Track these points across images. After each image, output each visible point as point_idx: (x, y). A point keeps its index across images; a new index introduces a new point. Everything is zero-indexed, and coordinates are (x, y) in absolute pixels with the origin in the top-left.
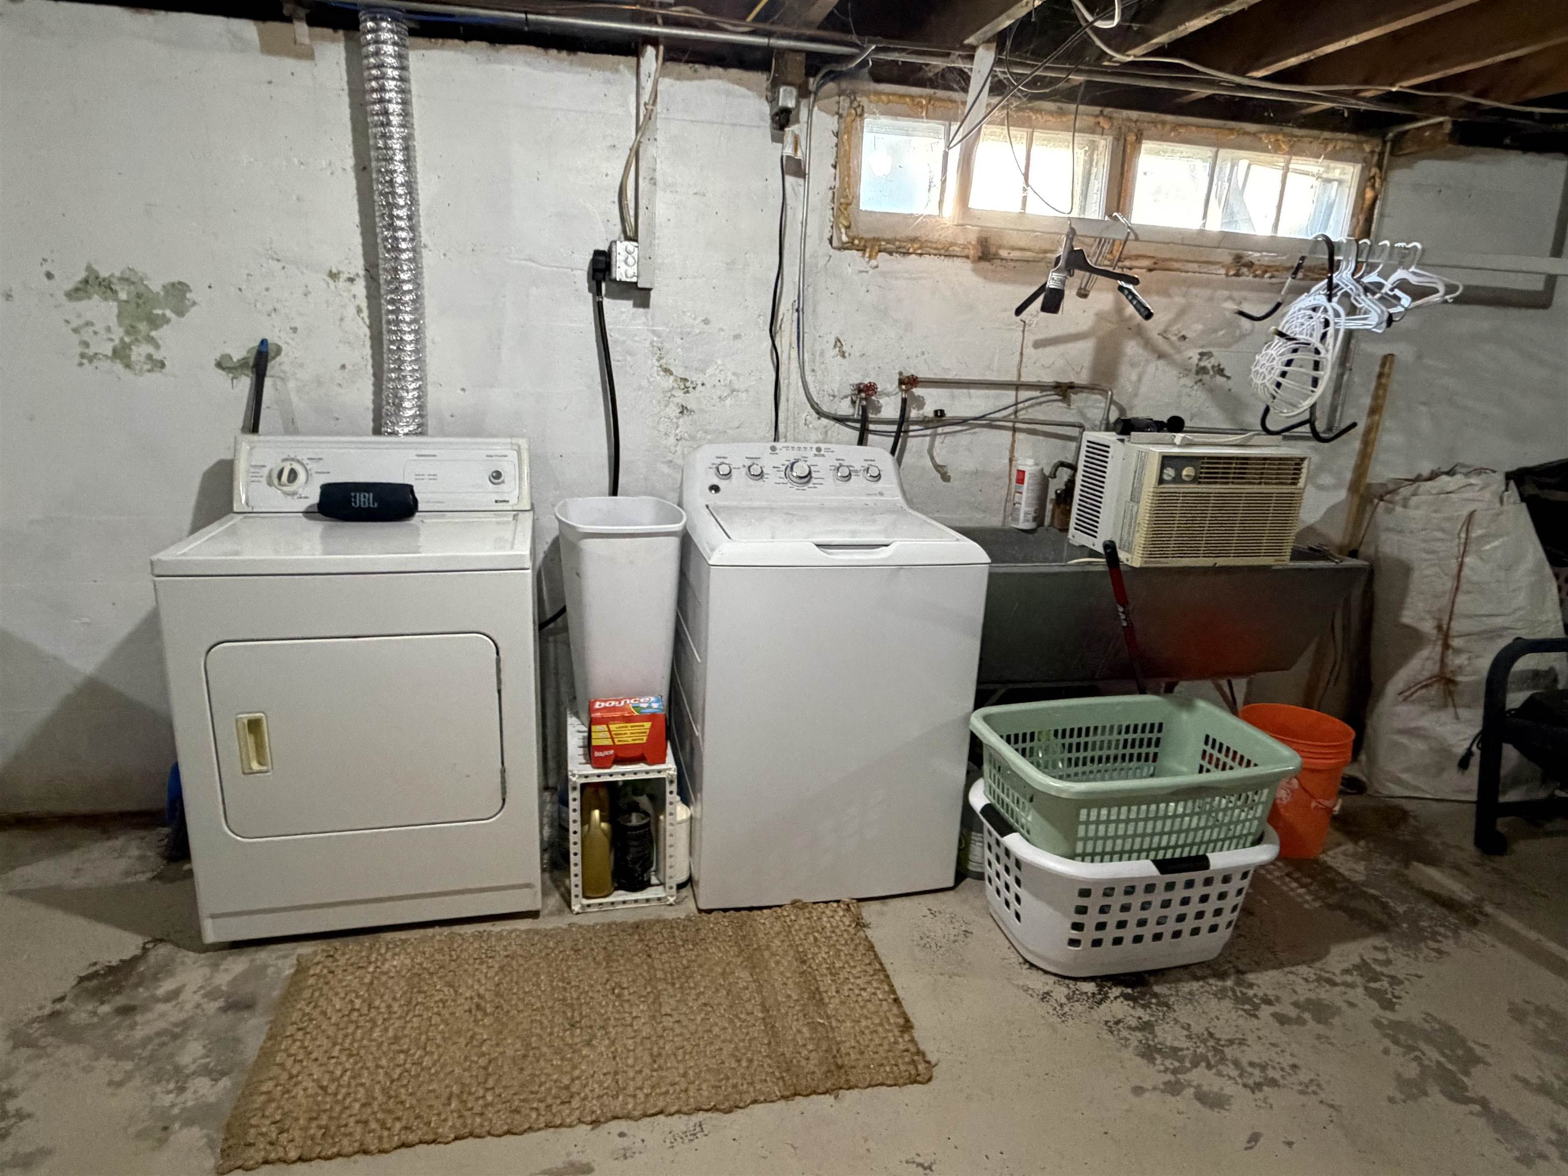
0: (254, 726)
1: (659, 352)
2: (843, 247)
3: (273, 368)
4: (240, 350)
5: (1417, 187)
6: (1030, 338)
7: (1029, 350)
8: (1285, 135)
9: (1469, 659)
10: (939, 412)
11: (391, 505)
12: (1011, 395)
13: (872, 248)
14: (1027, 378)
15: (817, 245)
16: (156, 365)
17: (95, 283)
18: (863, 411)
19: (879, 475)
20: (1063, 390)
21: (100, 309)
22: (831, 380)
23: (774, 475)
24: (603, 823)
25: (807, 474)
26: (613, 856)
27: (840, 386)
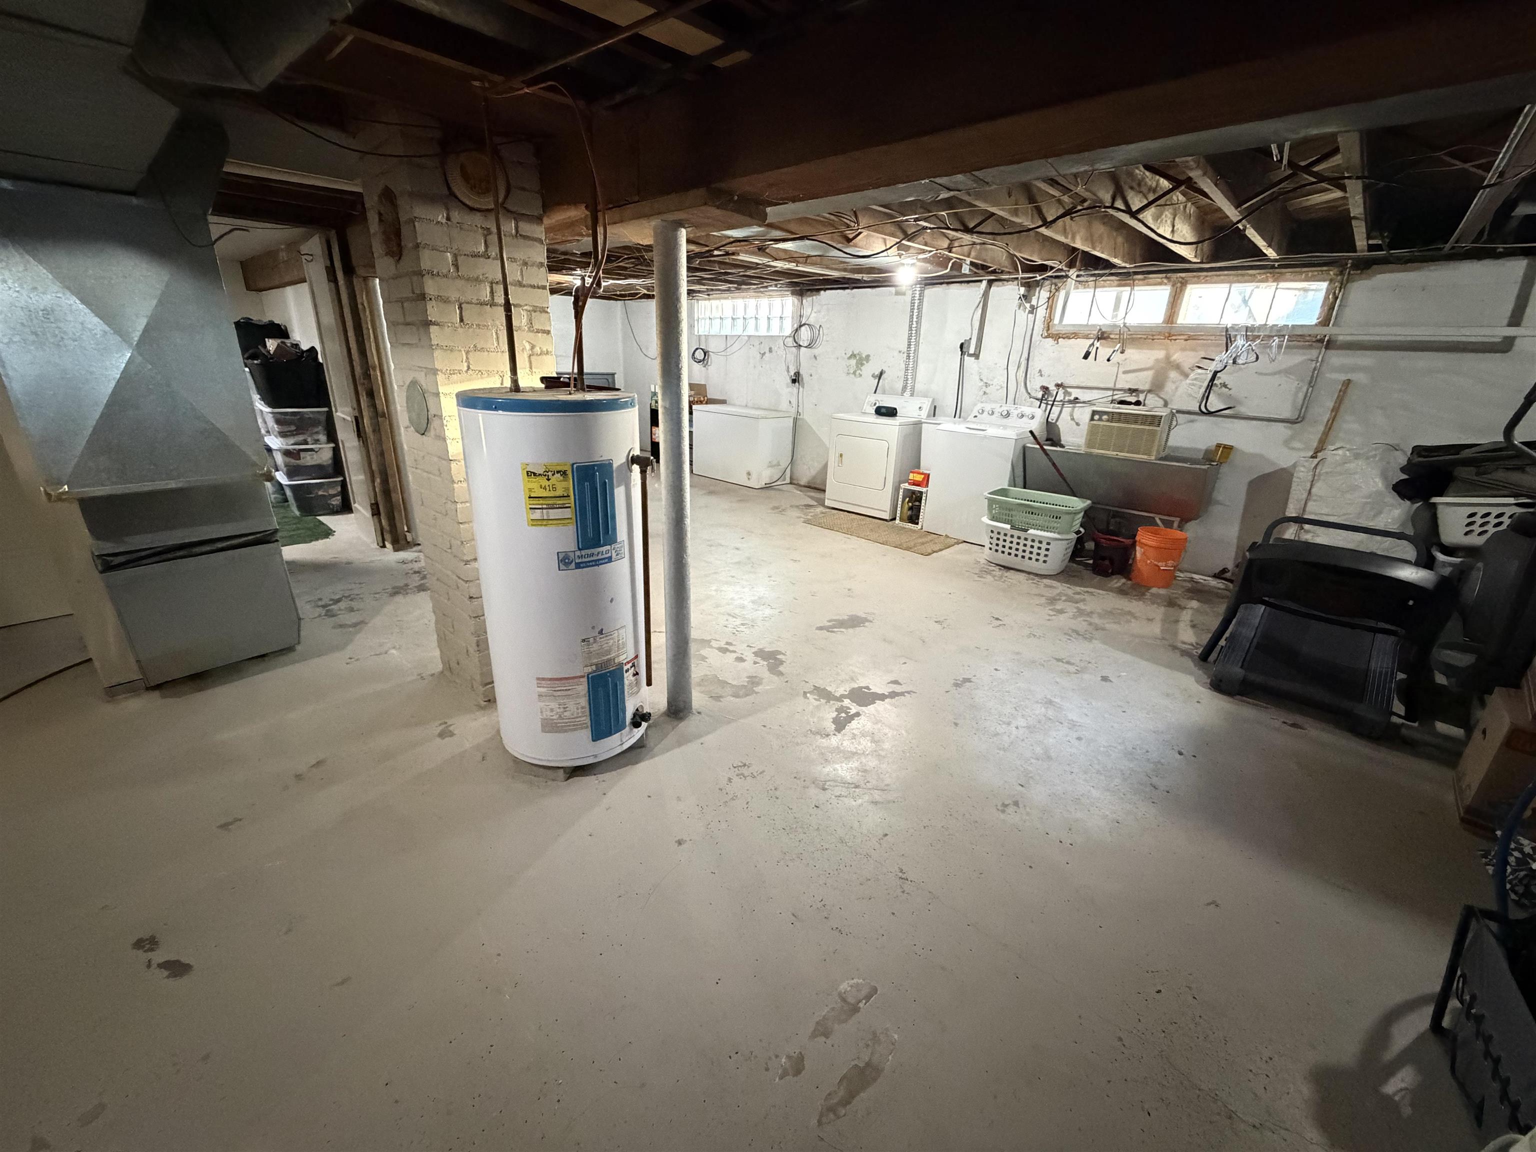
0: (841, 455)
1: (980, 374)
2: (1046, 337)
3: (883, 377)
4: (877, 373)
5: (1375, 289)
6: (1121, 370)
7: (1121, 375)
8: (1271, 273)
9: (1313, 536)
10: (1077, 398)
11: (890, 412)
12: (1110, 393)
13: (1057, 337)
14: (1118, 386)
15: (1036, 337)
16: (861, 375)
17: (853, 356)
18: (1043, 396)
19: (1033, 417)
20: (1132, 391)
21: (853, 362)
22: (1035, 385)
23: (996, 414)
24: (908, 502)
25: (1008, 415)
26: (909, 513)
27: (1038, 387)
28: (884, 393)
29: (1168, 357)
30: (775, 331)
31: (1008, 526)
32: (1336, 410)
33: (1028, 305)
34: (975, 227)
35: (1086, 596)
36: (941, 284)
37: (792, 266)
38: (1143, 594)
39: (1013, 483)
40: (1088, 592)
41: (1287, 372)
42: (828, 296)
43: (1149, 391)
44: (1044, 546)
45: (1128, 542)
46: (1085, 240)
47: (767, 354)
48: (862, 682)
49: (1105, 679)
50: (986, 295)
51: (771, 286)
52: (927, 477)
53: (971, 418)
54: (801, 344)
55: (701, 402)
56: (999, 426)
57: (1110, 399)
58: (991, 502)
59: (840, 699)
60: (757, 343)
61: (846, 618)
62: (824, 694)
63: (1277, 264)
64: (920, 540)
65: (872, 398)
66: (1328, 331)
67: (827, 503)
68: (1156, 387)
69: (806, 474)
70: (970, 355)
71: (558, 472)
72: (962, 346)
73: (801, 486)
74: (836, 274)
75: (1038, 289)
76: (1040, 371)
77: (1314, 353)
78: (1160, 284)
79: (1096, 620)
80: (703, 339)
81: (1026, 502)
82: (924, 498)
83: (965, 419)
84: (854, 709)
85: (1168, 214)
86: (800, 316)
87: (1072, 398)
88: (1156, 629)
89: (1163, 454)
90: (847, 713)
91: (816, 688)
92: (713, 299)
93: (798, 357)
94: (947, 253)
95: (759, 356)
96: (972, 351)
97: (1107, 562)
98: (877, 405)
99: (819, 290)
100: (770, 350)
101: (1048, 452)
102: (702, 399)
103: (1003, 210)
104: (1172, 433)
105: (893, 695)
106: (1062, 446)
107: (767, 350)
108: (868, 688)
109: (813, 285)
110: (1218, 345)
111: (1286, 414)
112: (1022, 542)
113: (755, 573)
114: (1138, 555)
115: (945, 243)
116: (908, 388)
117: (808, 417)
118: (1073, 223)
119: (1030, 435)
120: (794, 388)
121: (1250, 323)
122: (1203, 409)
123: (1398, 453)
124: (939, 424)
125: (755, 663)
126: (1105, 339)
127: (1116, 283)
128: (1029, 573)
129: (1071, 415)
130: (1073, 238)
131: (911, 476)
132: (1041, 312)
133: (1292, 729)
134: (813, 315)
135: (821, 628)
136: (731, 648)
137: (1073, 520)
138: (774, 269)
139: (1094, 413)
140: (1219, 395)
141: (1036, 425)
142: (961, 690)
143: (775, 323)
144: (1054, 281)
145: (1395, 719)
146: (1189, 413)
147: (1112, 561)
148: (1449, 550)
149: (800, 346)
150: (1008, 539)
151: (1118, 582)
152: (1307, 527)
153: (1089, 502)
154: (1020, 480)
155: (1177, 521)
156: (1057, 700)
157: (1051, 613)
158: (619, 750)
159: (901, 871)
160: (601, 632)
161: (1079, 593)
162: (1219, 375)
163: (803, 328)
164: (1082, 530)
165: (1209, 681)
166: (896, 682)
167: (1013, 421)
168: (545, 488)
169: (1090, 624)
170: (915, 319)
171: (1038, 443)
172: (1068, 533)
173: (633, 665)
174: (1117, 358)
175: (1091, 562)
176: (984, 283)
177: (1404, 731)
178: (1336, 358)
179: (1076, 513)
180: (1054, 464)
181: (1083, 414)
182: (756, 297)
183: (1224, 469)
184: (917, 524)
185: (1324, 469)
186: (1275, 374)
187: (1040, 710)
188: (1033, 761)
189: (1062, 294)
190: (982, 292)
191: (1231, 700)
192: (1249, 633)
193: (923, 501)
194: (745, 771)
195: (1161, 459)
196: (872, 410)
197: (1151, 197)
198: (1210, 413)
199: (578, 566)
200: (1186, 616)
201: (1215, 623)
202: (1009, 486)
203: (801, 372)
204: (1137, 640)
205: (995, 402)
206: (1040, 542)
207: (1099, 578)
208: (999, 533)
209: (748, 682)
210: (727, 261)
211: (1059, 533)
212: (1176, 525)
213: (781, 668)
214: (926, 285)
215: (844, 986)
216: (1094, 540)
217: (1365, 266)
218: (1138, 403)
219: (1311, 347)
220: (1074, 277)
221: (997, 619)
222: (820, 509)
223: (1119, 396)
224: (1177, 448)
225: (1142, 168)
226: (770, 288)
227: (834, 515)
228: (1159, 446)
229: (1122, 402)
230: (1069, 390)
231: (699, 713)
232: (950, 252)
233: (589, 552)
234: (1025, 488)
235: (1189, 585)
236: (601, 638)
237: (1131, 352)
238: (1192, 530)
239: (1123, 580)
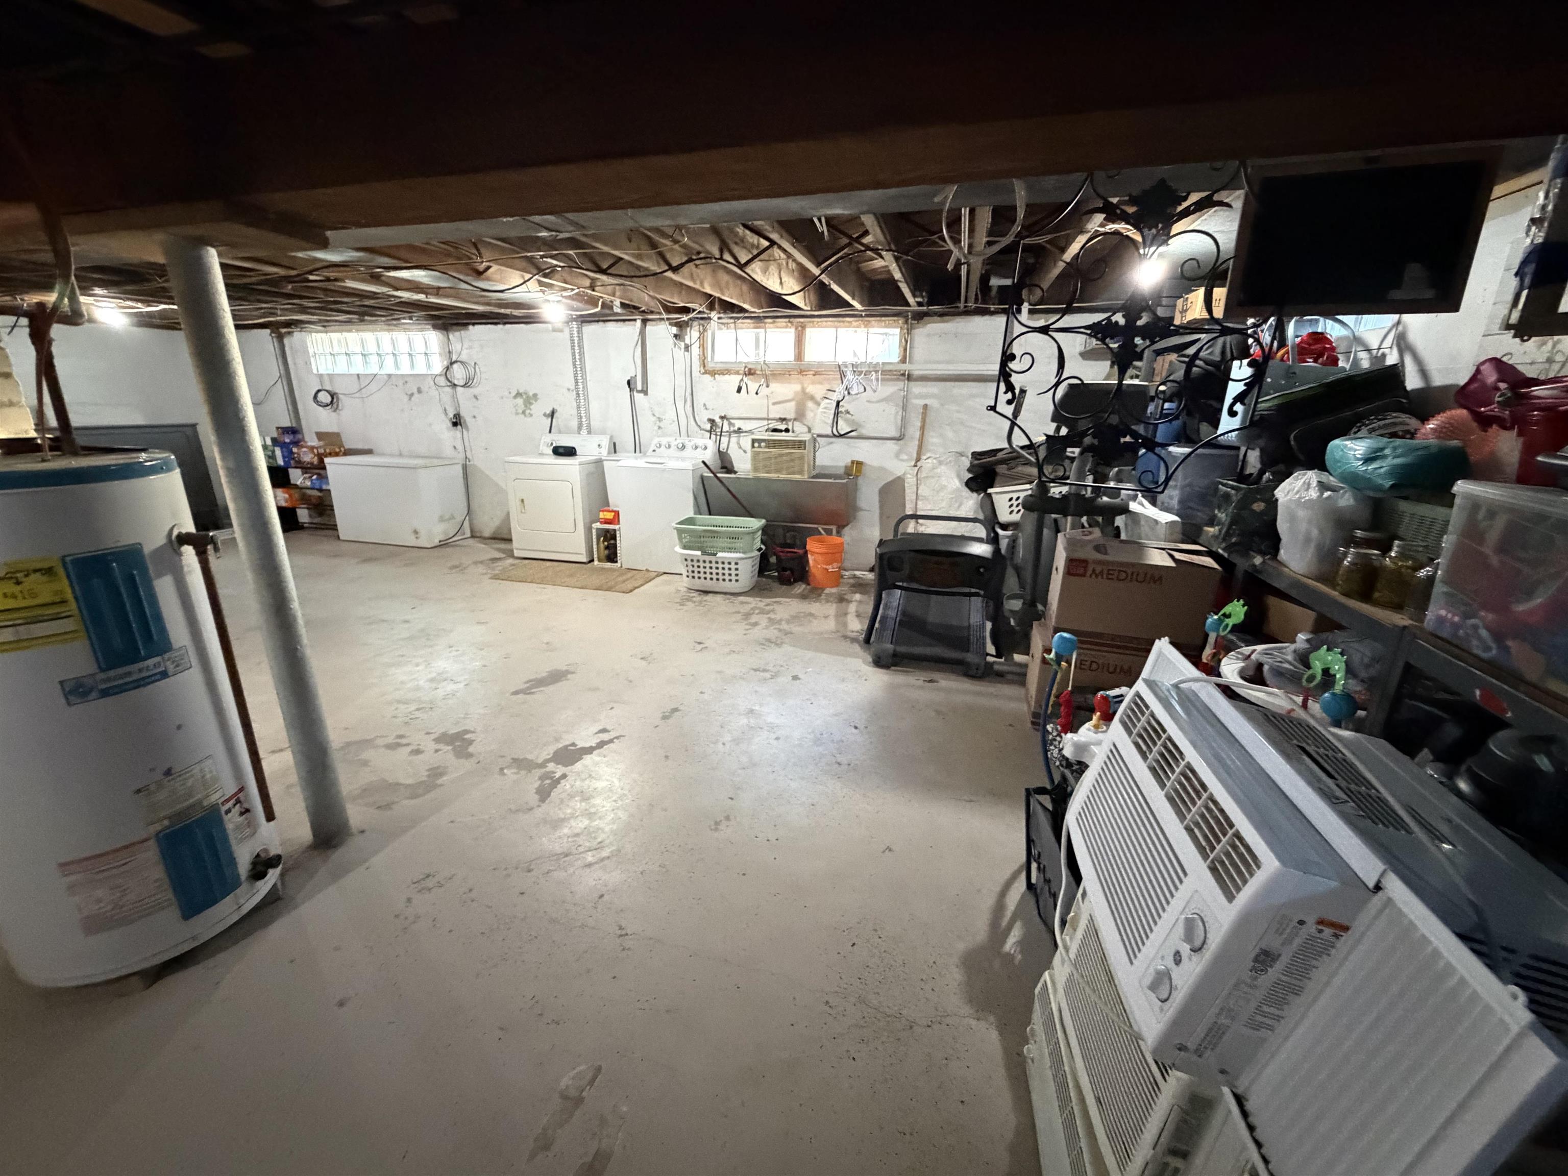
0: (522, 501)
1: (651, 409)
2: (704, 374)
3: (555, 416)
4: (548, 411)
5: (928, 335)
6: (770, 402)
7: (771, 407)
10: (740, 429)
11: (569, 452)
12: (766, 422)
13: (713, 373)
14: (771, 416)
15: (696, 374)
16: (531, 415)
17: (519, 395)
18: (711, 428)
19: (706, 448)
20: (783, 420)
21: (520, 401)
22: (703, 417)
23: (673, 447)
24: (604, 541)
25: (684, 447)
26: (607, 552)
27: (706, 420)
28: (560, 432)
29: (803, 390)
30: (420, 369)
31: (699, 553)
32: (923, 428)
33: (683, 344)
34: (610, 267)
35: (776, 607)
36: (598, 321)
37: (422, 297)
38: (820, 595)
39: (698, 511)
40: (775, 602)
41: (886, 400)
42: (477, 331)
43: (795, 419)
44: (733, 566)
45: (801, 551)
46: (712, 286)
47: (416, 395)
48: (566, 740)
49: (795, 678)
50: (642, 333)
51: (404, 318)
52: (617, 514)
53: (650, 452)
54: (456, 382)
55: (337, 454)
56: (678, 458)
57: (766, 427)
58: (680, 532)
59: (543, 765)
60: (400, 383)
61: (545, 674)
62: (523, 764)
63: (864, 314)
64: (620, 579)
65: (548, 438)
66: (906, 367)
67: (517, 553)
68: (800, 416)
69: (488, 524)
70: (638, 392)
71: (35, 571)
72: (629, 382)
73: (485, 538)
74: (481, 308)
75: (689, 329)
76: (705, 405)
77: (901, 384)
78: (786, 327)
79: (784, 626)
80: (326, 379)
81: (712, 528)
82: (618, 535)
83: (645, 454)
84: (559, 770)
85: (773, 268)
86: (449, 352)
87: (736, 428)
88: (831, 624)
89: (814, 473)
90: (552, 778)
91: (515, 760)
92: (332, 332)
93: (454, 397)
94: (590, 292)
95: (406, 398)
96: (639, 387)
97: (788, 573)
98: (554, 445)
99: (466, 325)
100: (419, 391)
101: (723, 480)
102: (337, 450)
103: (626, 254)
104: (817, 454)
105: (601, 745)
106: (735, 472)
107: (415, 391)
108: (573, 744)
109: (457, 319)
110: (835, 379)
111: (894, 433)
112: (714, 565)
113: (431, 646)
114: (811, 562)
115: (587, 283)
116: (584, 426)
117: (479, 460)
118: (699, 271)
119: (702, 465)
120: (457, 432)
121: (854, 360)
122: (836, 433)
123: (963, 458)
124: (618, 461)
125: (437, 751)
126: (752, 374)
127: (752, 325)
128: (725, 593)
129: (738, 443)
130: (702, 284)
131: (602, 515)
132: (695, 350)
133: (930, 684)
134: (465, 352)
135: (516, 693)
136: (404, 741)
137: (754, 539)
138: (399, 300)
139: (754, 441)
140: (846, 420)
141: (709, 455)
142: (671, 721)
143: (420, 361)
144: (702, 322)
145: (990, 659)
146: (827, 436)
147: (792, 570)
148: (1004, 527)
149: (455, 385)
150: (702, 564)
151: (800, 588)
152: (920, 521)
153: (763, 521)
154: (704, 508)
155: (834, 528)
156: (757, 708)
157: (747, 627)
158: (235, 918)
159: (621, 928)
160: (168, 772)
161: (768, 605)
162: (841, 404)
163: (455, 366)
164: (763, 547)
165: (871, 660)
166: (604, 731)
167: (688, 452)
168: (14, 597)
169: (780, 630)
170: (577, 357)
171: (712, 472)
172: (752, 551)
173: (238, 801)
174: (764, 391)
175: (776, 574)
176: (639, 323)
177: (996, 667)
178: (917, 388)
179: (754, 533)
180: (729, 490)
181: (746, 442)
182: (389, 330)
183: (860, 481)
184: (616, 562)
185: (922, 475)
186: (878, 402)
187: (744, 721)
188: (740, 771)
189: (709, 333)
190: (638, 331)
191: (888, 671)
192: (892, 613)
193: (618, 539)
194: (430, 883)
195: (814, 477)
196: (549, 451)
197: (755, 252)
198: (841, 436)
199: (105, 693)
200: (852, 608)
201: (870, 609)
202: (695, 514)
203: (462, 414)
204: (817, 637)
205: (670, 435)
206: (729, 563)
207: (784, 587)
208: (692, 561)
209: (429, 776)
210: (333, 288)
211: (744, 553)
212: (834, 532)
213: (471, 749)
214: (582, 322)
215: (565, 1082)
216: (775, 554)
217: (919, 317)
218: (787, 430)
219: (898, 380)
220: (716, 318)
221: (700, 643)
222: (511, 561)
223: (774, 424)
224: (823, 467)
225: (741, 227)
226: (403, 321)
227: (525, 565)
228: (809, 465)
229: (775, 430)
230: (732, 421)
231: (363, 832)
232: (593, 290)
233: (121, 671)
234: (710, 514)
235: (852, 581)
236: (169, 781)
237: (774, 386)
238: (848, 534)
239: (804, 586)
